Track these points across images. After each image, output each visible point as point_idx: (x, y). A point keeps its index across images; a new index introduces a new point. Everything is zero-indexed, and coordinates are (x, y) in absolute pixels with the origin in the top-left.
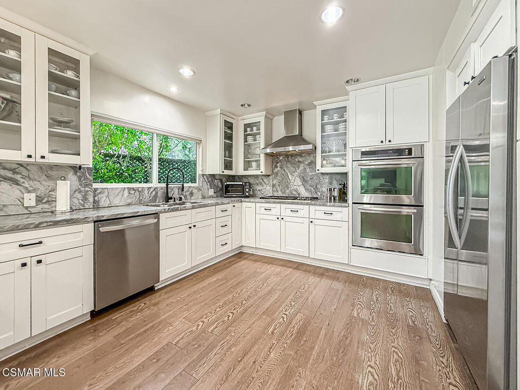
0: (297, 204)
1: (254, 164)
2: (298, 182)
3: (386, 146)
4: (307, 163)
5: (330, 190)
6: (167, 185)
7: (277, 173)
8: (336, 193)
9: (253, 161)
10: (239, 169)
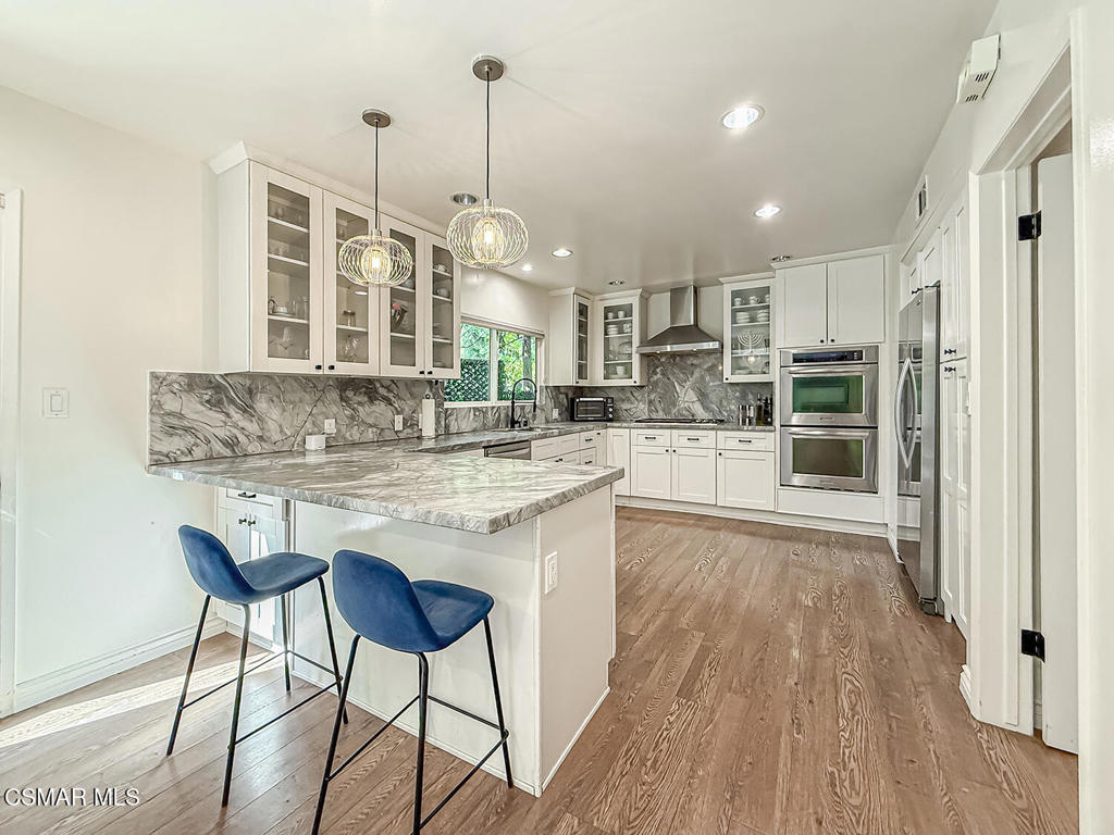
0: (698, 428)
1: (620, 370)
2: (692, 396)
3: (828, 346)
4: (705, 367)
5: (744, 408)
6: (513, 403)
7: (656, 382)
8: (752, 413)
9: (619, 364)
10: (597, 377)
